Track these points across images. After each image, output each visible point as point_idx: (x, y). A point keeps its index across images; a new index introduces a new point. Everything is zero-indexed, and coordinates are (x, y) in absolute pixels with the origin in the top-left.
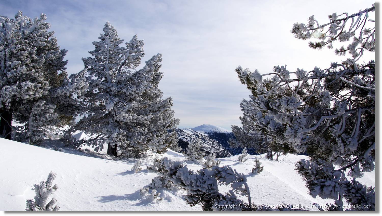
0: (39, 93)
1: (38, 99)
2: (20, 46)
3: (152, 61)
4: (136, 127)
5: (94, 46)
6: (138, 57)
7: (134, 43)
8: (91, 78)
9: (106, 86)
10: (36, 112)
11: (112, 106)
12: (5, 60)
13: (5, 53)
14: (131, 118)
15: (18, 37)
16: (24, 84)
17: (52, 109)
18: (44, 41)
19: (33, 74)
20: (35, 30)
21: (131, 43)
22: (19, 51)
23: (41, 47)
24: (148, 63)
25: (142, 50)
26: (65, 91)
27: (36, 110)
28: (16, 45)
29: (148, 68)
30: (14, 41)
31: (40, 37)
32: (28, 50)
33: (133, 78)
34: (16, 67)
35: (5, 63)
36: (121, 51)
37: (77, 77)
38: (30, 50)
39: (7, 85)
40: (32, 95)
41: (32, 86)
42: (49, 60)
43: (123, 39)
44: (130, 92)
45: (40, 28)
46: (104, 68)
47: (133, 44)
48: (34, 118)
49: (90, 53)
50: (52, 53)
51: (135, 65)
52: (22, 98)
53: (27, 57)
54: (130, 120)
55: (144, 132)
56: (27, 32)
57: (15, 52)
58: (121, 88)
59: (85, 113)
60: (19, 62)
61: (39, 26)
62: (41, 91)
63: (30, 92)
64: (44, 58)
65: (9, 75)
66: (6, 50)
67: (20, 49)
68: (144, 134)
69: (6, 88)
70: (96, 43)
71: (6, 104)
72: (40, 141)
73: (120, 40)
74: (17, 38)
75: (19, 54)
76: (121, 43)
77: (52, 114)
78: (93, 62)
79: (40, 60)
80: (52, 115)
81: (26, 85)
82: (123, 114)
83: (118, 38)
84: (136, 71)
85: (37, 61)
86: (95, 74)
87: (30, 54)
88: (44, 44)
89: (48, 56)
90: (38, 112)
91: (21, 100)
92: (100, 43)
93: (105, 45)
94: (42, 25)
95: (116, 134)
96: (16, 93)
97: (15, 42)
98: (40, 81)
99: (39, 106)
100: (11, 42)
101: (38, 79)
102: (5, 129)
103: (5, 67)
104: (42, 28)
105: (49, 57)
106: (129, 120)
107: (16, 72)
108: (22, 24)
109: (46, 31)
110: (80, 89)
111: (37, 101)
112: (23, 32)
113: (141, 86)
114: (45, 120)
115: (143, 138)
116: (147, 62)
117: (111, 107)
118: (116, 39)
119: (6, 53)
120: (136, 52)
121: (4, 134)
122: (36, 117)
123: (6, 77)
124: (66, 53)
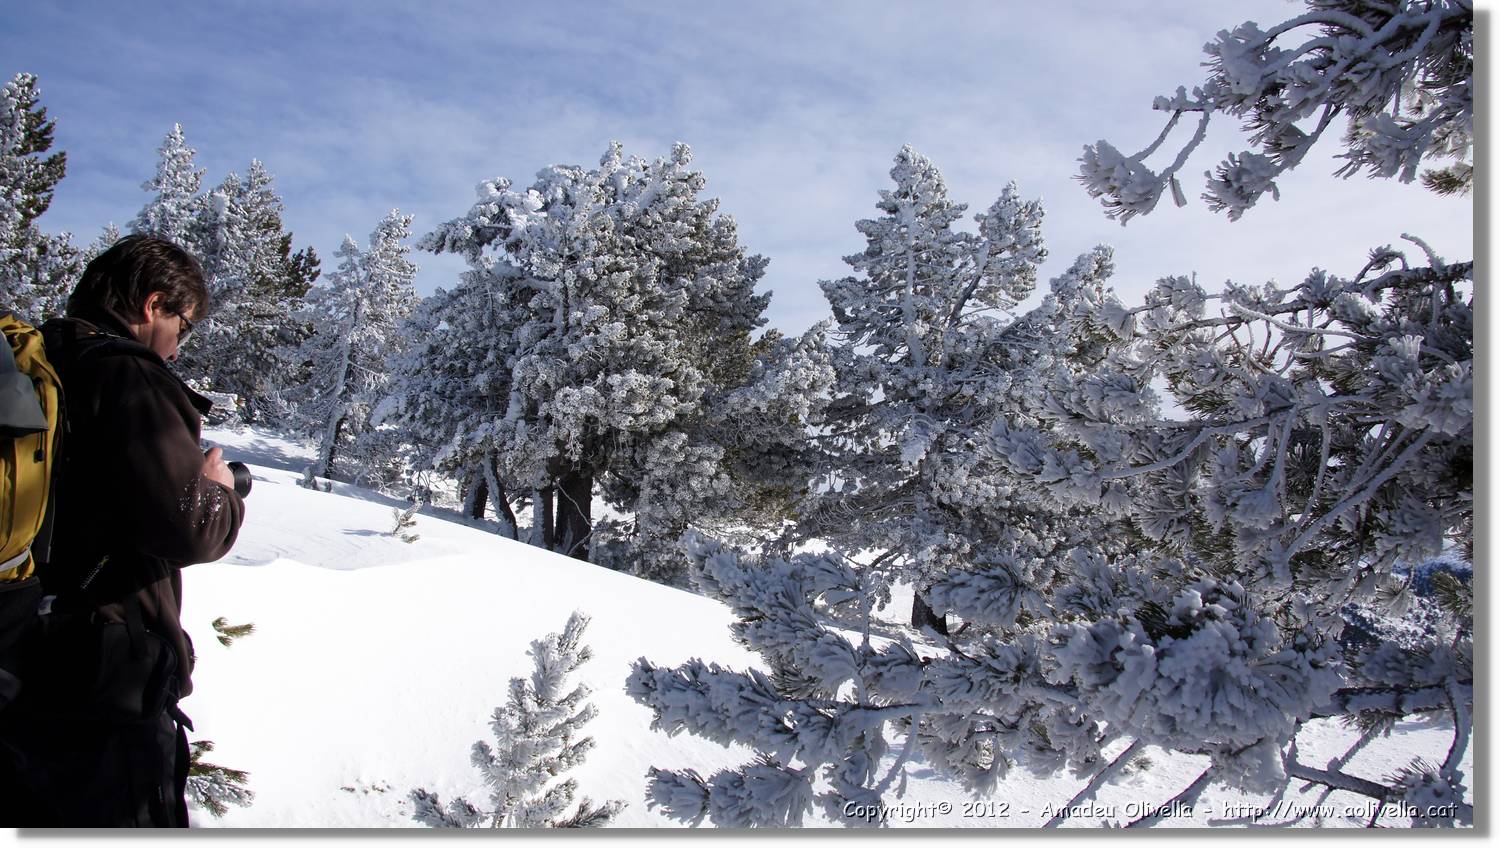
0: (668, 408)
1: (664, 426)
2: (607, 259)
3: (1073, 277)
4: (1013, 528)
5: (864, 237)
6: (1024, 263)
7: (1003, 215)
8: (850, 351)
9: (906, 377)
10: (658, 473)
11: (923, 448)
12: (567, 307)
13: (564, 282)
14: (993, 494)
15: (603, 230)
16: (615, 379)
17: (710, 460)
18: (686, 235)
19: (645, 345)
20: (658, 199)
21: (995, 213)
22: (604, 274)
23: (677, 253)
24: (1061, 288)
25: (1034, 239)
26: (754, 401)
27: (658, 462)
28: (597, 254)
29: (1056, 303)
30: (591, 242)
31: (674, 220)
32: (631, 269)
33: (1005, 345)
34: (597, 325)
35: (566, 315)
36: (954, 247)
37: (797, 349)
38: (637, 267)
39: (568, 384)
40: (641, 414)
41: (640, 386)
42: (702, 295)
43: (963, 203)
44: (990, 395)
45: (673, 193)
46: (900, 312)
47: (1001, 219)
48: (655, 492)
49: (849, 260)
50: (714, 273)
51: (1012, 297)
52: (614, 424)
53: (632, 291)
54: (988, 499)
55: (1040, 546)
56: (632, 209)
57: (592, 277)
58: (958, 383)
59: (833, 477)
60: (602, 309)
61: (668, 186)
62: (673, 400)
63: (636, 404)
64: (688, 290)
65: (576, 353)
66: (566, 275)
67: (607, 268)
68: (1044, 554)
69: (566, 396)
70: (866, 226)
71: (567, 447)
72: (674, 570)
73: (953, 205)
74: (599, 233)
75: (604, 283)
76: (956, 217)
77: (711, 479)
78: (856, 295)
79: (674, 299)
80: (711, 482)
81: (622, 383)
82: (961, 475)
83: (947, 199)
84: (1017, 318)
85: (664, 300)
86: (867, 335)
87: (641, 279)
88: (686, 243)
89: (700, 283)
90: (666, 472)
91: (613, 432)
92: (882, 222)
93: (899, 229)
94: (679, 180)
95: (935, 550)
96: (594, 411)
97: (594, 245)
98: (672, 367)
99: (666, 451)
100: (580, 248)
101: (664, 361)
102: (569, 527)
103: (567, 328)
104: (679, 191)
105: (704, 288)
106: (983, 500)
107: (595, 340)
108: (621, 184)
109: (694, 201)
110: (803, 391)
111: (661, 435)
112: (620, 212)
113: (1032, 375)
114: (688, 497)
115: (1039, 567)
116: (1055, 283)
117: (919, 451)
118: (940, 206)
119: (567, 283)
120: (1013, 247)
121: (569, 545)
122: (662, 487)
123: (568, 360)
124: (764, 269)
